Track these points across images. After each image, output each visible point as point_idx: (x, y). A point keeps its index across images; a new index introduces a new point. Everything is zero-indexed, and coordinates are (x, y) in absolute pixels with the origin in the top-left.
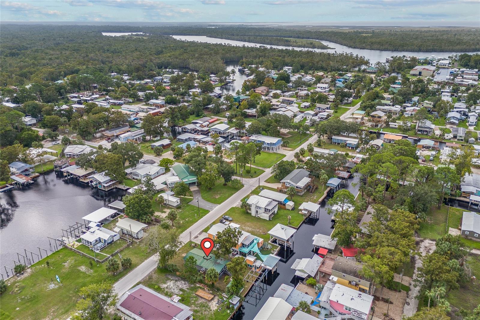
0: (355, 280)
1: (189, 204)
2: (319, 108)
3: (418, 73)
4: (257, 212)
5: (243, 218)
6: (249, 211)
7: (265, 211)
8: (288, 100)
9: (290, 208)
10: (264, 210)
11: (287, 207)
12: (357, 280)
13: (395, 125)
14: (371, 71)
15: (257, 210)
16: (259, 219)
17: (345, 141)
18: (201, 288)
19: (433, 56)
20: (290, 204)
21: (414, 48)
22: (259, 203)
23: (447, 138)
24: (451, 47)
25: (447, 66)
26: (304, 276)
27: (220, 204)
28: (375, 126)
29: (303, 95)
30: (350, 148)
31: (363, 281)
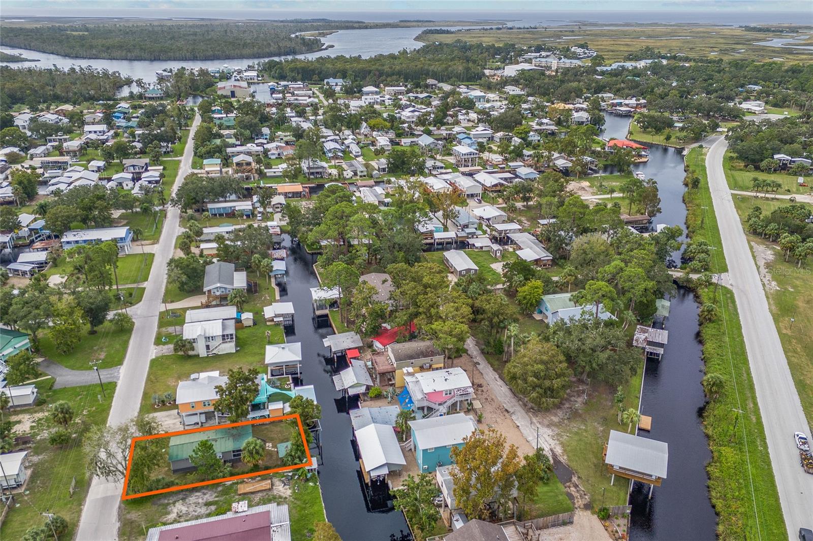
0: (426, 362)
1: (53, 389)
2: (133, 166)
3: (229, 94)
4: (208, 347)
5: (188, 366)
6: (191, 353)
7: (223, 339)
8: (55, 162)
9: (251, 323)
10: (220, 340)
11: (246, 323)
12: (427, 360)
13: (275, 172)
14: (154, 95)
15: (208, 343)
16: (217, 357)
17: (231, 207)
18: (237, 483)
19: (226, 65)
20: (247, 316)
21: (185, 55)
22: (207, 331)
23: (347, 177)
24: (237, 52)
25: (256, 81)
26: (362, 390)
27: (121, 364)
28: (247, 179)
29: (76, 149)
30: (245, 217)
31: (435, 358)
